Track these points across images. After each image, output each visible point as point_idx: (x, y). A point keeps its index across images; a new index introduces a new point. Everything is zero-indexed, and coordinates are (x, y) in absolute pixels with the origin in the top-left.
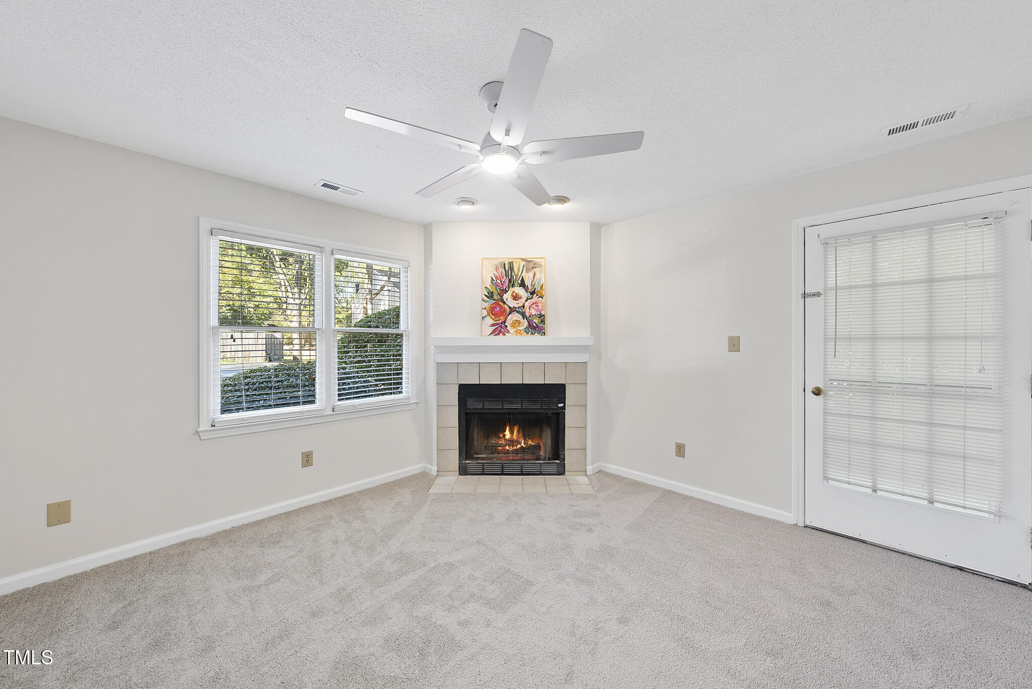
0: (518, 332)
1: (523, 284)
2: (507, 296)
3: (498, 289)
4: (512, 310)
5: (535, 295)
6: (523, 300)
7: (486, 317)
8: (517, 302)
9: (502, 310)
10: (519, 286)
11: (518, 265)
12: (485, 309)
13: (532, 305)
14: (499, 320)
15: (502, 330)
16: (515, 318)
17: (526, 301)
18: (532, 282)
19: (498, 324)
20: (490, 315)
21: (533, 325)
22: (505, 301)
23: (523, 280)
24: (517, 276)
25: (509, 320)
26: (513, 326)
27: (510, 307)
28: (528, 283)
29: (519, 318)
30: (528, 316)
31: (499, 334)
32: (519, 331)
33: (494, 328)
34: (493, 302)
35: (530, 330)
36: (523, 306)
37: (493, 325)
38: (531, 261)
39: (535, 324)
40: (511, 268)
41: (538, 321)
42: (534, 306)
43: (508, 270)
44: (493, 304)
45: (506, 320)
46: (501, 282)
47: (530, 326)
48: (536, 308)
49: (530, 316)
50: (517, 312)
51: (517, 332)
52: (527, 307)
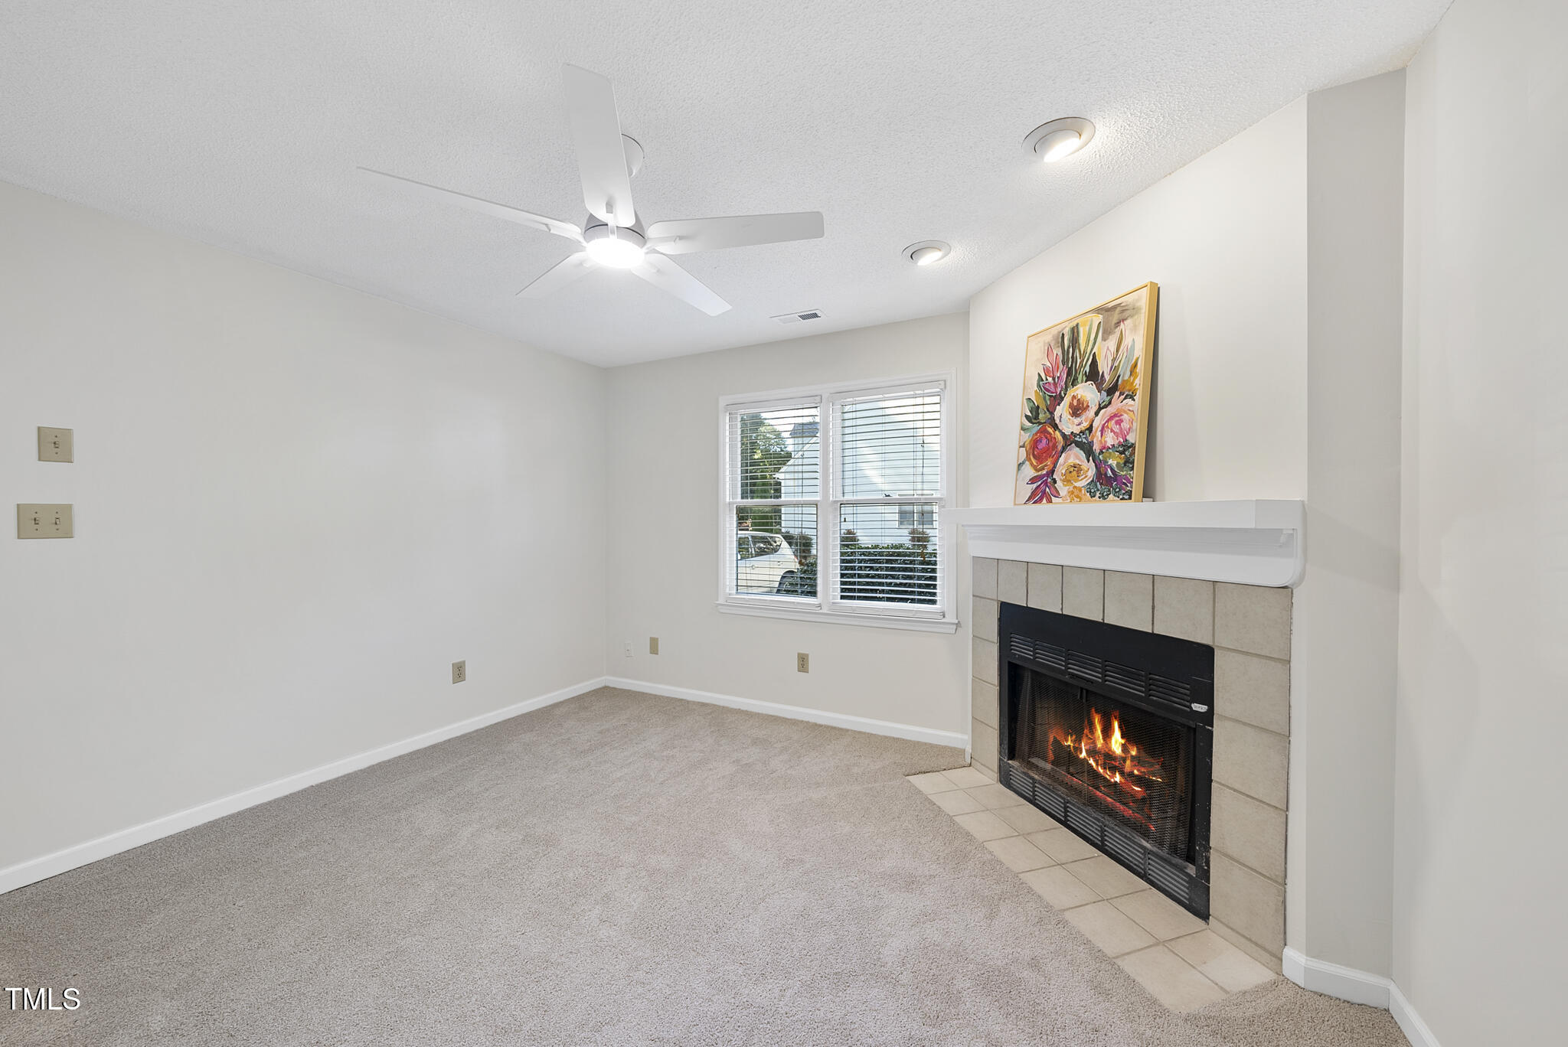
0: (1075, 495)
1: (1093, 375)
2: (1062, 411)
3: (1047, 397)
4: (1069, 440)
5: (1117, 393)
6: (1091, 413)
7: (1023, 463)
8: (1077, 420)
9: (1051, 444)
10: (1085, 379)
11: (1087, 328)
12: (1023, 446)
13: (1107, 421)
14: (1043, 469)
15: (1047, 489)
16: (1072, 461)
17: (1097, 414)
18: (1114, 360)
19: (1043, 476)
20: (1030, 460)
21: (1106, 474)
22: (1057, 422)
23: (1094, 364)
24: (1082, 356)
25: (1060, 465)
26: (1067, 481)
27: (1064, 436)
28: (1104, 367)
29: (1080, 459)
30: (1098, 451)
31: (1040, 501)
32: (1076, 492)
33: (1035, 486)
34: (1037, 428)
35: (1099, 487)
36: (1090, 429)
37: (1033, 480)
38: (1114, 308)
39: (1112, 470)
40: (1075, 341)
41: (1118, 464)
42: (1112, 423)
43: (1069, 348)
44: (1036, 434)
45: (1055, 467)
46: (1054, 379)
47: (1100, 476)
48: (1116, 428)
49: (1101, 452)
50: (1079, 445)
51: (1073, 493)
52: (1097, 430)
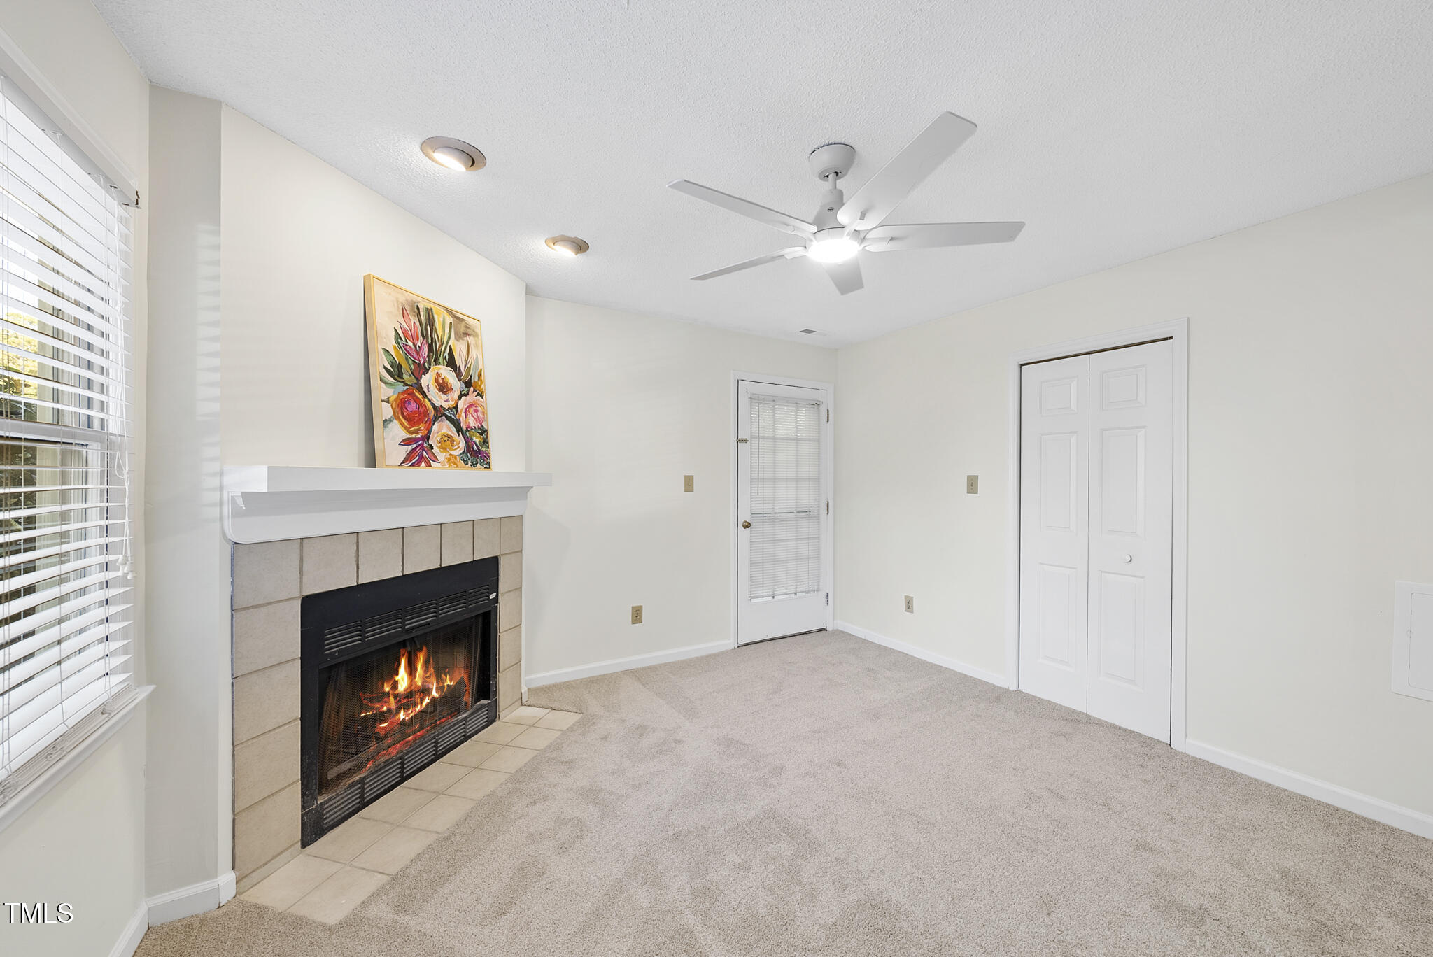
0: (451, 461)
1: (451, 363)
2: (427, 380)
3: (410, 361)
4: (440, 413)
5: (472, 389)
6: (456, 394)
7: (390, 420)
8: (444, 397)
9: (422, 410)
10: (446, 364)
11: (441, 319)
12: (388, 402)
13: (468, 407)
14: (416, 432)
15: (425, 454)
16: (445, 431)
17: (460, 398)
18: (466, 361)
19: (415, 440)
20: (398, 419)
21: (473, 448)
22: (425, 390)
23: (451, 353)
24: (441, 341)
25: (434, 433)
26: (443, 449)
27: (434, 406)
28: (460, 362)
29: (452, 433)
30: (464, 429)
31: (418, 463)
32: (452, 459)
33: (410, 448)
34: (402, 388)
35: (470, 457)
36: (456, 408)
37: (406, 442)
38: (462, 320)
39: (477, 445)
40: (431, 321)
41: (479, 442)
42: (471, 410)
43: (426, 324)
44: (403, 393)
45: (429, 433)
46: (415, 346)
47: (469, 448)
48: (475, 414)
49: (467, 430)
50: (449, 418)
51: (449, 459)
52: (461, 412)
